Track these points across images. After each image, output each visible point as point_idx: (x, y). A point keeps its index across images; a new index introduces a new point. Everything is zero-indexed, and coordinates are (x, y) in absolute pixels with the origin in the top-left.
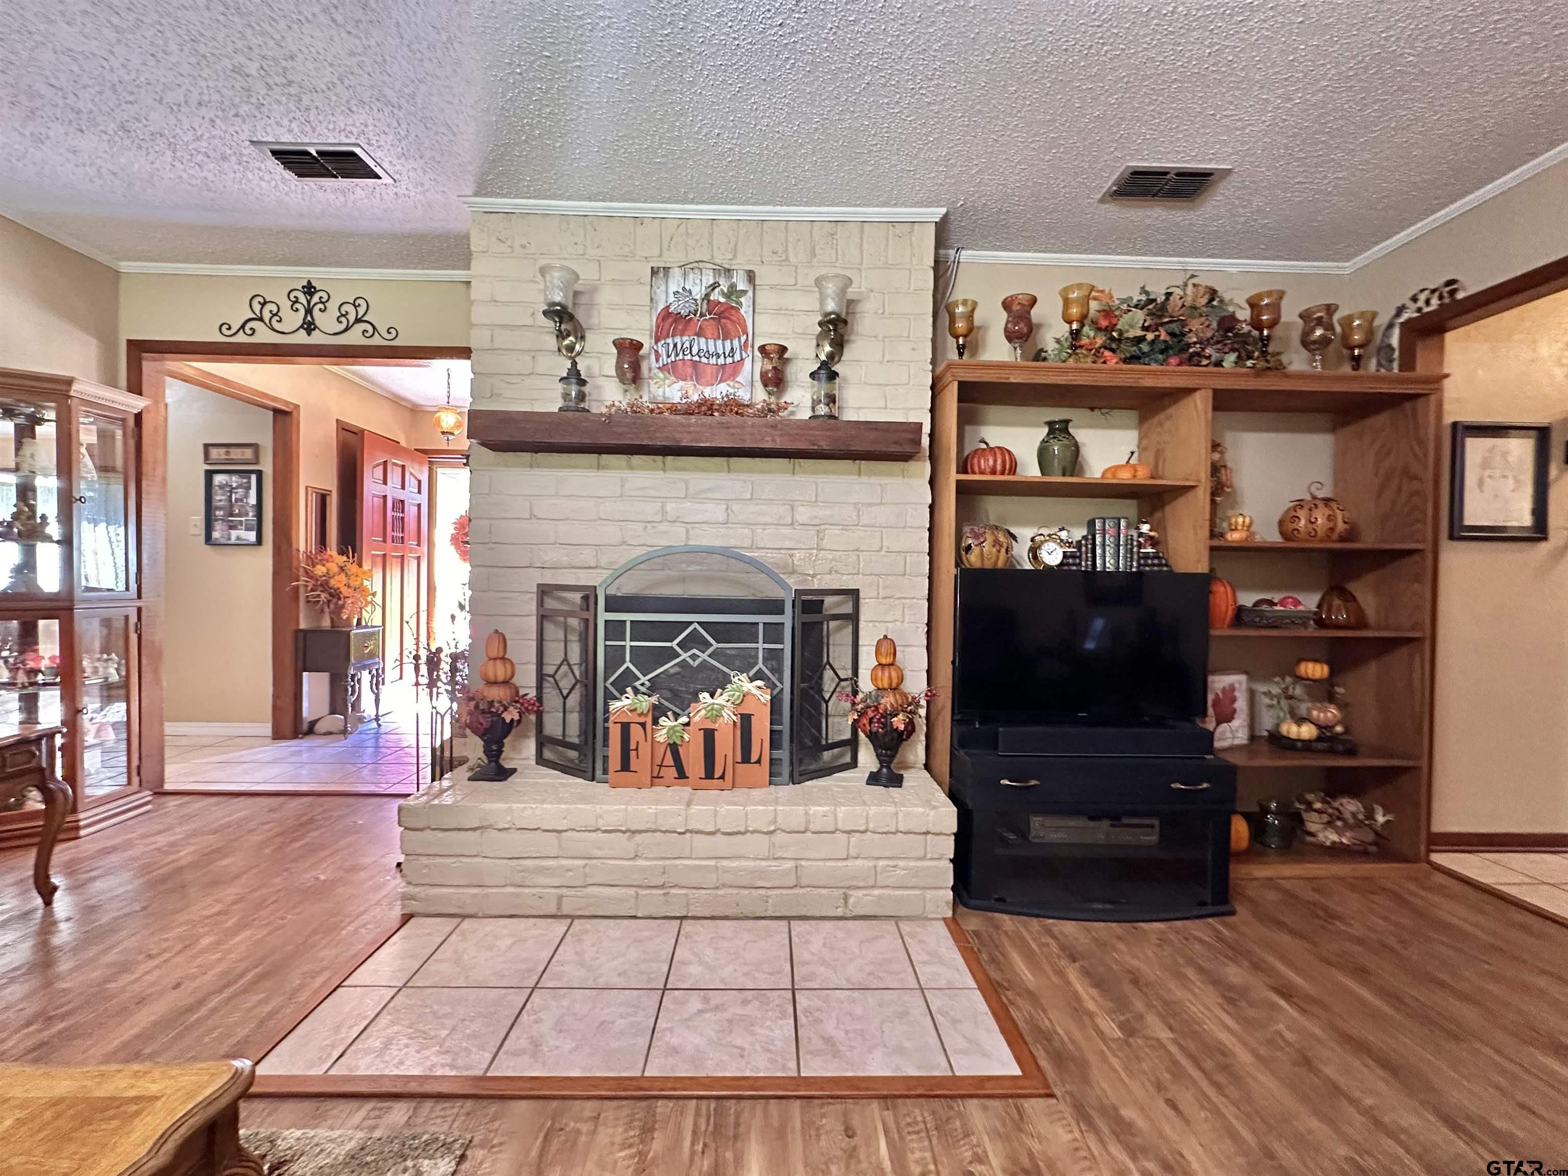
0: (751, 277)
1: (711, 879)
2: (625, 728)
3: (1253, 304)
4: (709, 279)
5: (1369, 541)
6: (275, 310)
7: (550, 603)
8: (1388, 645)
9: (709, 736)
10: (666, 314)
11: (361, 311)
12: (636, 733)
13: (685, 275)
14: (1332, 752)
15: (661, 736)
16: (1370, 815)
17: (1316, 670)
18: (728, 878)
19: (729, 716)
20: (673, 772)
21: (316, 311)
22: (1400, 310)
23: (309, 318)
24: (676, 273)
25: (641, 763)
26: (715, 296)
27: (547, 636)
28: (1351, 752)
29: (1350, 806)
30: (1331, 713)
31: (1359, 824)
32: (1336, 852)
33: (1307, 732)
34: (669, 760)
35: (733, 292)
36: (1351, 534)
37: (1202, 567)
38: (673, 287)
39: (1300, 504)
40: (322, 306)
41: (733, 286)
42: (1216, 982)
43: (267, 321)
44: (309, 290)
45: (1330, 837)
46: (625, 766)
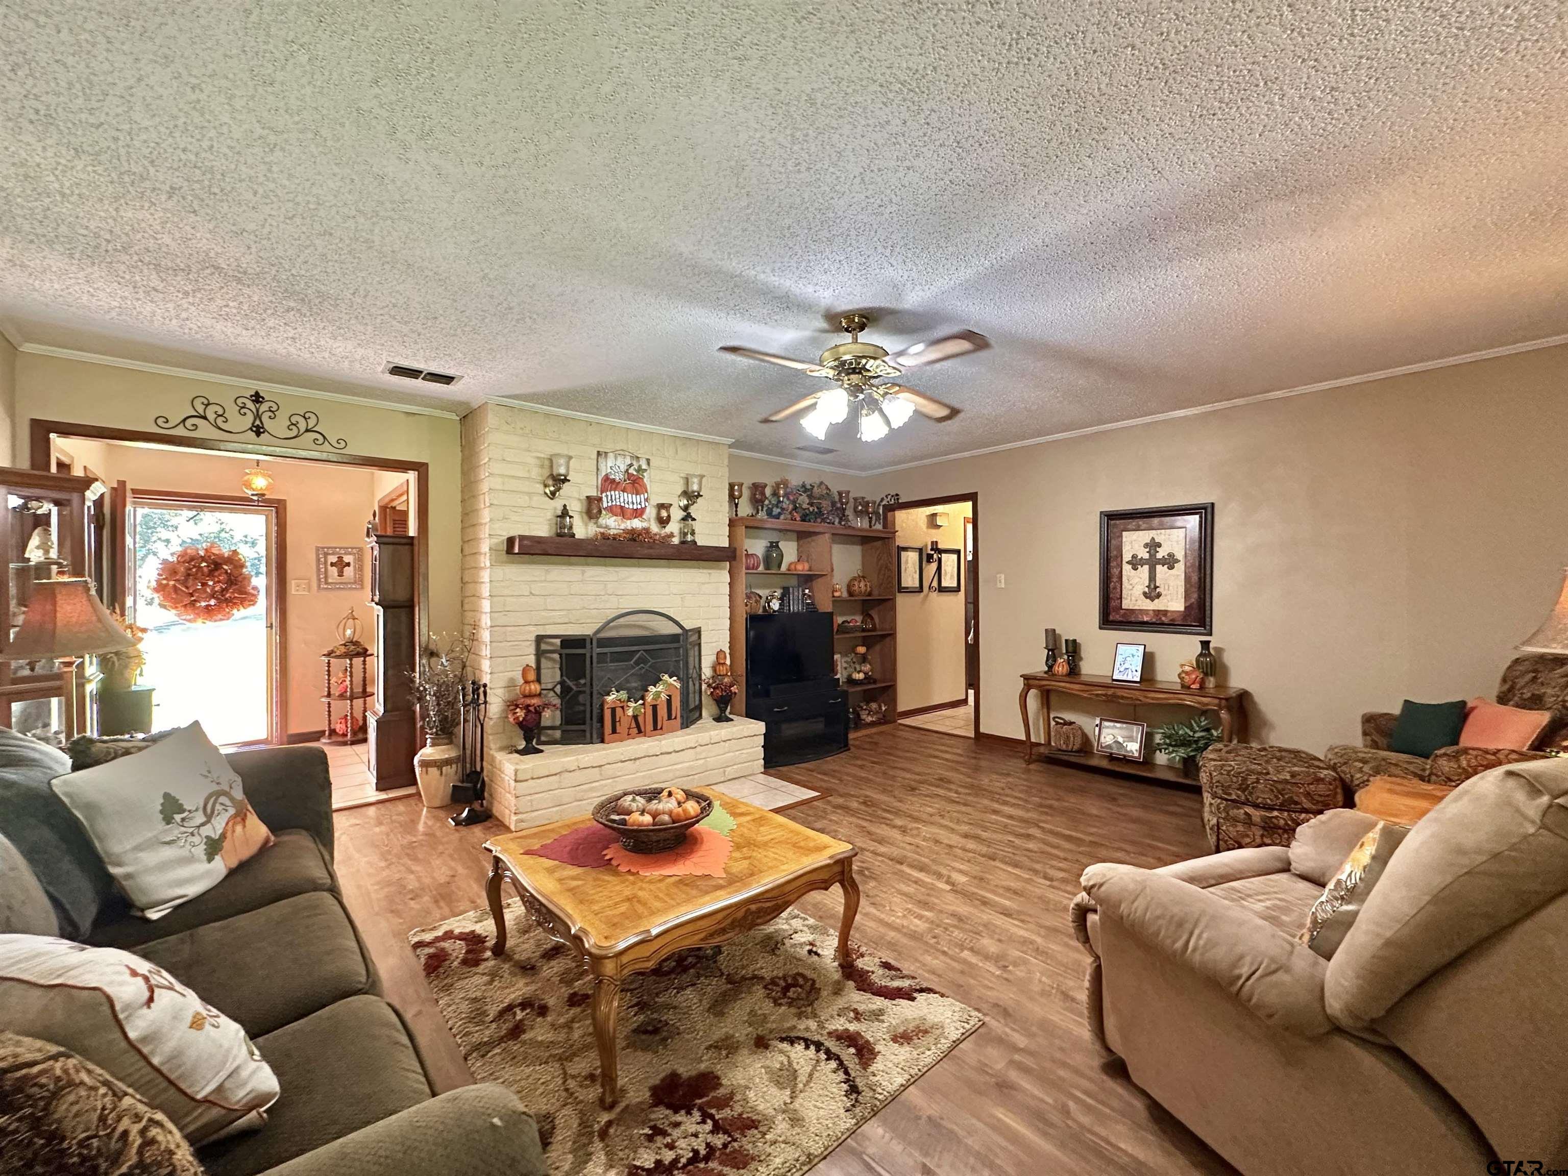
0: (648, 461)
1: (671, 775)
2: (613, 710)
3: (840, 494)
4: (628, 461)
5: (876, 596)
6: (220, 412)
7: (544, 647)
8: (884, 637)
9: (655, 707)
10: (607, 478)
11: (311, 423)
12: (619, 711)
13: (616, 458)
14: (869, 683)
15: (630, 712)
16: (880, 707)
17: (862, 650)
18: (678, 774)
19: (664, 697)
20: (636, 730)
21: (265, 418)
22: (882, 500)
23: (258, 422)
24: (611, 455)
25: (622, 728)
26: (631, 471)
27: (542, 666)
28: (875, 682)
29: (874, 706)
30: (867, 667)
31: (877, 712)
32: (873, 724)
33: (861, 676)
34: (634, 725)
35: (639, 470)
36: (870, 594)
37: (830, 610)
38: (610, 464)
39: (854, 579)
40: (270, 414)
41: (640, 466)
42: (855, 765)
43: (212, 420)
44: (257, 398)
45: (869, 719)
46: (614, 731)
